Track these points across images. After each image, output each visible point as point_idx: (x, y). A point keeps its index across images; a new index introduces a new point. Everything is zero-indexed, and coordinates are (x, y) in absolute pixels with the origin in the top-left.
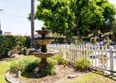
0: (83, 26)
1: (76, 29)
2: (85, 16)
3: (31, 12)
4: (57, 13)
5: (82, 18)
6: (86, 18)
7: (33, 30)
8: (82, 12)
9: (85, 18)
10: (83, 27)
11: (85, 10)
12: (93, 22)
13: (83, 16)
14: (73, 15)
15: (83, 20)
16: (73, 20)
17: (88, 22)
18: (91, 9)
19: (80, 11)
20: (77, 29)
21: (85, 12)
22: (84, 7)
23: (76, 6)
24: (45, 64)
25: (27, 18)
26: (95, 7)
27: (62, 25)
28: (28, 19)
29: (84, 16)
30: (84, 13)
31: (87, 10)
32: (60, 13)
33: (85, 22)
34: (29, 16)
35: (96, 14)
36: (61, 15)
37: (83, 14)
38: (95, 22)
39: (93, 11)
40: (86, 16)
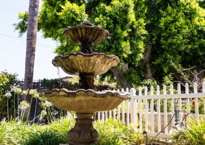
0: (166, 56)
1: (145, 66)
2: (170, 30)
3: (31, 6)
4: (101, 16)
5: (164, 34)
6: (175, 35)
7: (31, 56)
8: (163, 20)
9: (172, 35)
10: (166, 59)
11: (170, 15)
12: (190, 46)
13: (166, 29)
14: (141, 25)
15: (166, 39)
16: (139, 38)
17: (179, 46)
18: (186, 14)
19: (156, 18)
20: (148, 66)
21: (172, 19)
22: (169, 8)
23: (144, 8)
24: (91, 134)
25: (15, 24)
26: (195, 9)
27: (114, 46)
28: (17, 29)
29: (168, 31)
30: (170, 23)
31: (177, 15)
32: (110, 16)
33: (171, 44)
34: (21, 20)
35: (198, 27)
36: (112, 21)
37: (167, 25)
38: (196, 46)
39: (190, 19)
40: (174, 30)
